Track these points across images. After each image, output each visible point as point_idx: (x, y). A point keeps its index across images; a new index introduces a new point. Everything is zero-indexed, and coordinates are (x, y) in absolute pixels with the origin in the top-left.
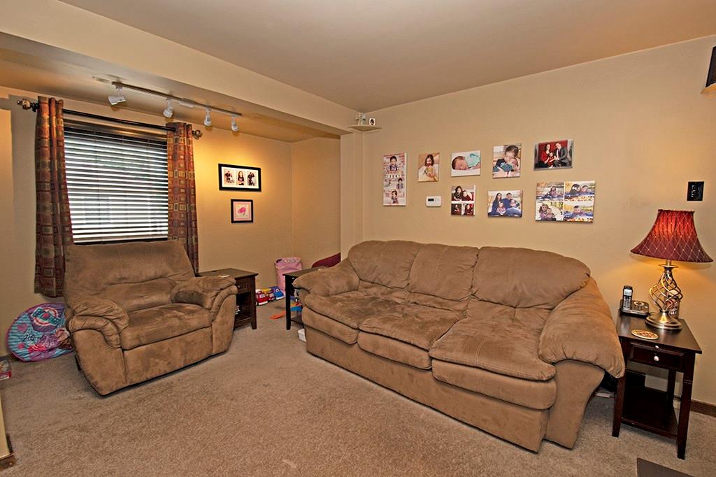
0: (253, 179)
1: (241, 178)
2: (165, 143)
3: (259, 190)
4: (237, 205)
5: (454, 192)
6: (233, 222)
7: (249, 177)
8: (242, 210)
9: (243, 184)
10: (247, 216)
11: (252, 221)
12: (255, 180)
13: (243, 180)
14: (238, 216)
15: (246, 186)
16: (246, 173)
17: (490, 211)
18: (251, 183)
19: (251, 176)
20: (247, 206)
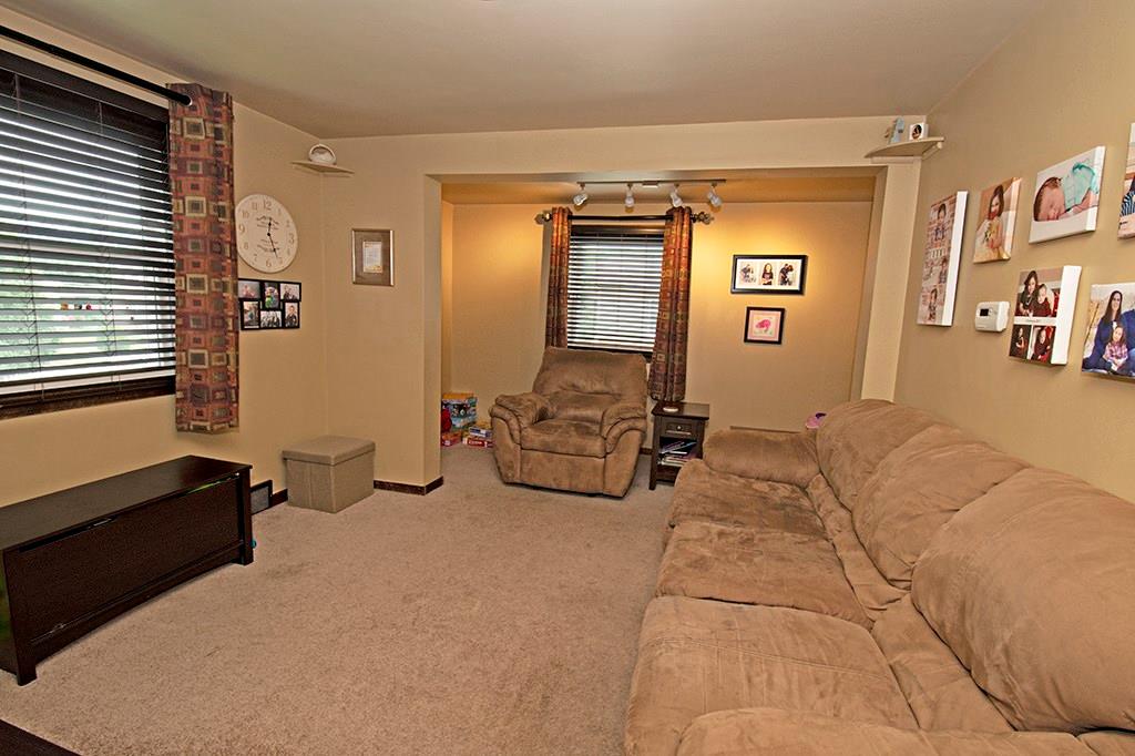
0: (790, 275)
1: (768, 274)
2: (662, 236)
3: (800, 292)
4: (755, 317)
5: (1022, 289)
6: (746, 340)
7: (782, 271)
8: (763, 324)
9: (770, 283)
10: (771, 333)
11: (779, 342)
12: (794, 276)
13: (771, 277)
14: (755, 333)
15: (776, 285)
16: (778, 265)
17: (1088, 354)
18: (784, 281)
19: (786, 271)
20: (774, 317)
